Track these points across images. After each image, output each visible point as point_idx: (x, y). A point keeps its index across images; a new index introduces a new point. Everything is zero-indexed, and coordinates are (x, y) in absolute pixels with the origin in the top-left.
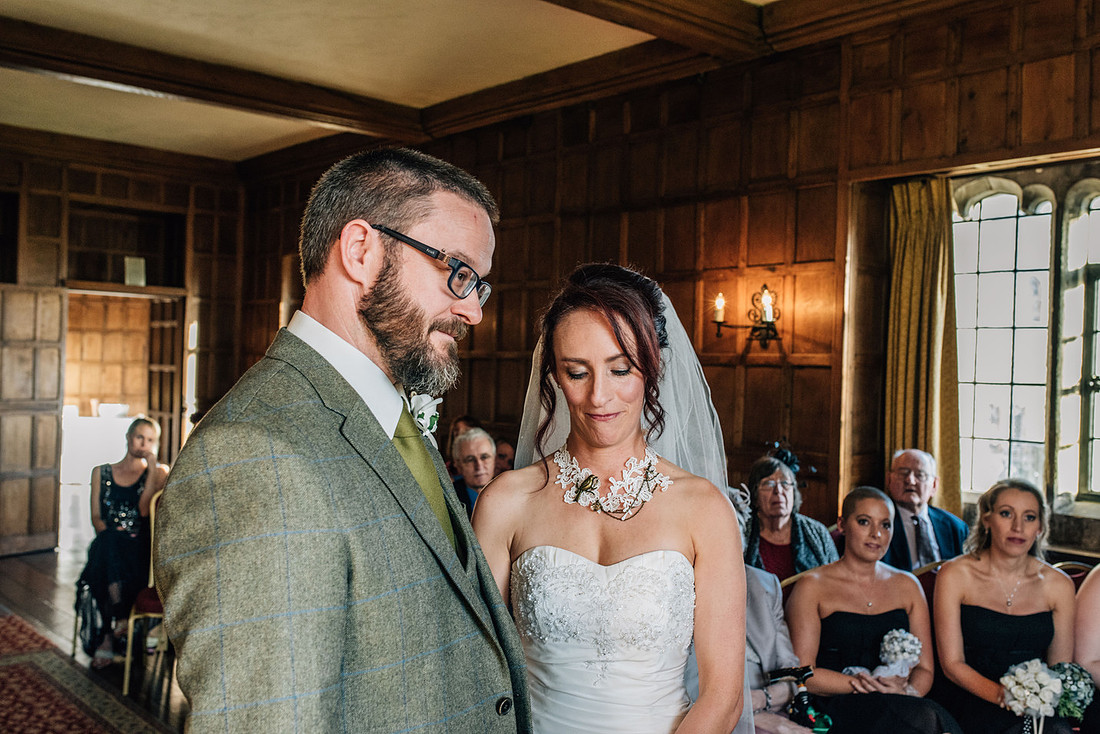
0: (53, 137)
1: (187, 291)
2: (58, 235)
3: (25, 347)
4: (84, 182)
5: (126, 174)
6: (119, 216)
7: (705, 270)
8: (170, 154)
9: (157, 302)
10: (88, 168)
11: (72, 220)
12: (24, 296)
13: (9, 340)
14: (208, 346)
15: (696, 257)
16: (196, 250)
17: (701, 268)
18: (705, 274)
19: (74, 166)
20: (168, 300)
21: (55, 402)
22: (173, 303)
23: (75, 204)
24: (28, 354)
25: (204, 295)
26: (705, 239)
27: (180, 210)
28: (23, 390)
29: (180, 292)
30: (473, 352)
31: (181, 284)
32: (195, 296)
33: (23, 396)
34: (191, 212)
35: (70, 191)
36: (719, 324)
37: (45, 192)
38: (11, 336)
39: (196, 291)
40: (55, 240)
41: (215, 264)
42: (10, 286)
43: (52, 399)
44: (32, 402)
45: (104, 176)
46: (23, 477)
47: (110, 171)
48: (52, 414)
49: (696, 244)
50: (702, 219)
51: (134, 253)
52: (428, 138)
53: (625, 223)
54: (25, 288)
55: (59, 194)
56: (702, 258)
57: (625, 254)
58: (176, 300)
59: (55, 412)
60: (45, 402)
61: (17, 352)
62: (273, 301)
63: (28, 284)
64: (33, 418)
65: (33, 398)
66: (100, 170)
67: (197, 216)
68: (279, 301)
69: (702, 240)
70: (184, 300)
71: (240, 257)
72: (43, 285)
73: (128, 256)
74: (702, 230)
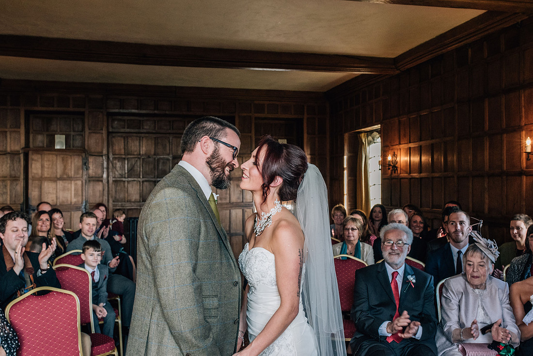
2: (251, 132)
4: (260, 108)
5: (276, 103)
7: (525, 125)
8: (294, 92)
10: (262, 102)
11: (256, 125)
13: (232, 178)
15: (521, 118)
16: (308, 133)
17: (523, 124)
18: (525, 127)
19: (256, 102)
21: (251, 203)
23: (256, 118)
26: (525, 108)
27: (300, 116)
28: (239, 198)
30: (421, 174)
33: (239, 201)
34: (305, 117)
35: (255, 113)
36: (529, 153)
37: (245, 114)
39: (309, 152)
40: (250, 134)
41: (317, 140)
43: (250, 202)
44: (242, 203)
45: (268, 105)
46: (240, 235)
47: (271, 102)
48: (250, 208)
49: (520, 112)
50: (523, 98)
51: (283, 137)
52: (398, 72)
53: (487, 104)
55: (251, 114)
56: (523, 119)
57: (487, 121)
59: (252, 208)
60: (247, 203)
62: (341, 155)
64: (243, 210)
65: (243, 202)
66: (266, 103)
67: (308, 119)
68: (343, 155)
69: (523, 110)
71: (328, 135)
72: (245, 154)
73: (280, 139)
74: (523, 104)
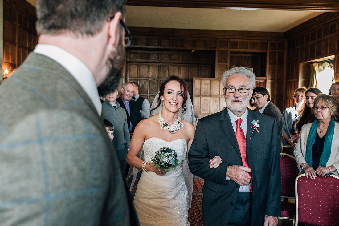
0: (225, 32)
1: (267, 78)
2: (227, 62)
3: (217, 97)
4: (234, 45)
5: (247, 41)
6: (246, 55)
8: (261, 33)
9: (258, 82)
10: (236, 40)
11: (231, 57)
12: (217, 81)
13: (212, 95)
14: (274, 96)
16: (270, 64)
19: (232, 40)
20: (262, 82)
22: (263, 82)
23: (231, 52)
24: (218, 99)
25: (272, 79)
27: (264, 51)
29: (264, 78)
31: (265, 76)
32: (269, 80)
34: (268, 51)
35: (230, 48)
37: (223, 49)
38: (213, 94)
39: (270, 78)
40: (226, 64)
41: (276, 68)
42: (213, 79)
45: (240, 42)
47: (243, 40)
51: (251, 67)
54: (217, 79)
55: (227, 49)
58: (264, 81)
61: (215, 99)
62: (296, 80)
63: (218, 78)
66: (239, 41)
67: (270, 53)
68: (298, 80)
70: (266, 80)
71: (285, 66)
